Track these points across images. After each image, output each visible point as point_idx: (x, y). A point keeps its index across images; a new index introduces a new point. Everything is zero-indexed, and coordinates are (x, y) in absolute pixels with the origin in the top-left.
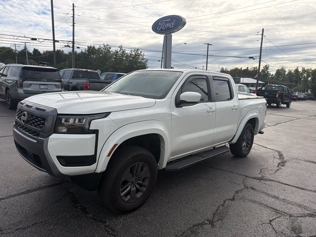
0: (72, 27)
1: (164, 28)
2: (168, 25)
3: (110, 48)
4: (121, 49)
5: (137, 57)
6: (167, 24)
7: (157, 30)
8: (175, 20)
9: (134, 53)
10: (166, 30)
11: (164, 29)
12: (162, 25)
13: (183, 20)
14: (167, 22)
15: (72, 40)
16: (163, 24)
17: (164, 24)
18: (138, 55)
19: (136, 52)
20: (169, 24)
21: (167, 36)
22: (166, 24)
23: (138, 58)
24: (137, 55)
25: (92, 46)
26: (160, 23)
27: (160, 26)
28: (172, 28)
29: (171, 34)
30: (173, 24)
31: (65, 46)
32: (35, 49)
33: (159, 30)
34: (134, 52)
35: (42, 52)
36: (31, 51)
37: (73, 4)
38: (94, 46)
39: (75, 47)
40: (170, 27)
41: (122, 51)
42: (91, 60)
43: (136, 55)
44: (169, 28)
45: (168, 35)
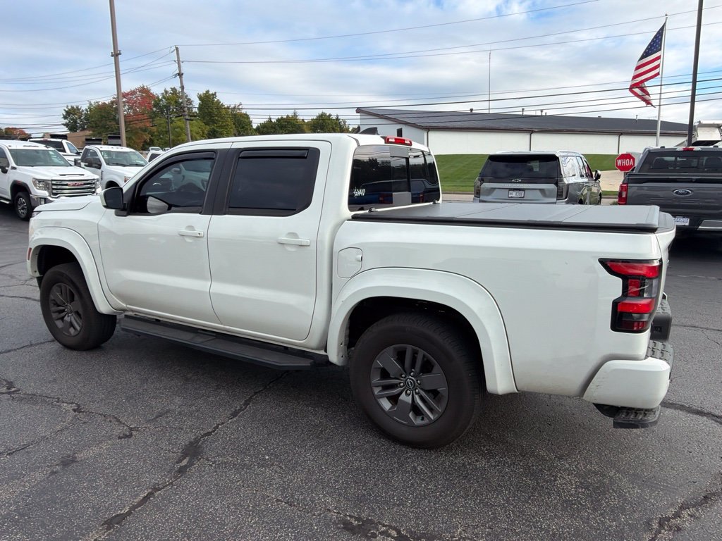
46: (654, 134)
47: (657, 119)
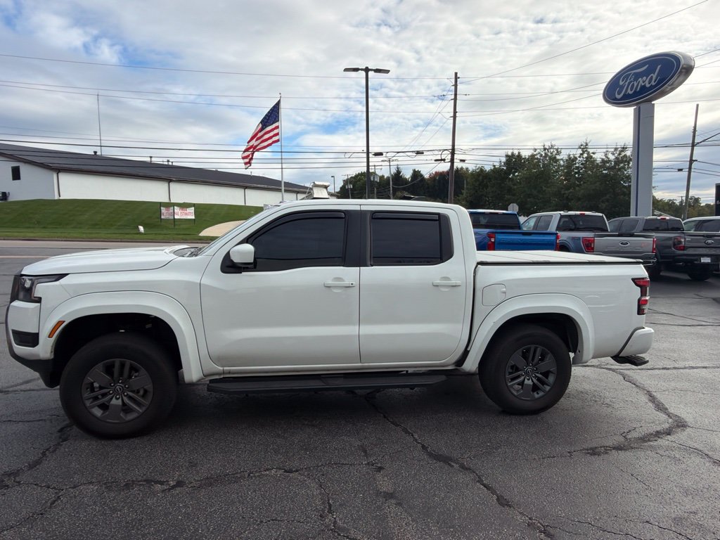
0: (452, 121)
1: (631, 90)
2: (641, 82)
3: (558, 153)
4: (584, 152)
5: (622, 165)
6: (640, 79)
7: (616, 99)
8: (659, 66)
9: (612, 157)
10: (636, 94)
11: (631, 92)
12: (627, 83)
13: (683, 62)
14: (637, 76)
15: (451, 148)
16: (628, 81)
17: (631, 82)
18: (626, 161)
19: (620, 154)
20: (645, 78)
21: (639, 108)
22: (636, 79)
23: (623, 168)
24: (622, 161)
25: (516, 152)
26: (623, 81)
27: (622, 87)
28: (652, 87)
29: (653, 103)
30: (654, 76)
31: (436, 160)
32: (414, 171)
33: (618, 97)
34: (613, 154)
35: (427, 176)
36: (407, 175)
37: (456, 74)
38: (519, 153)
39: (455, 161)
40: (648, 85)
41: (585, 155)
42: (510, 183)
43: (617, 161)
44: (644, 89)
45: (642, 106)
46: (280, 190)
47: (280, 180)
